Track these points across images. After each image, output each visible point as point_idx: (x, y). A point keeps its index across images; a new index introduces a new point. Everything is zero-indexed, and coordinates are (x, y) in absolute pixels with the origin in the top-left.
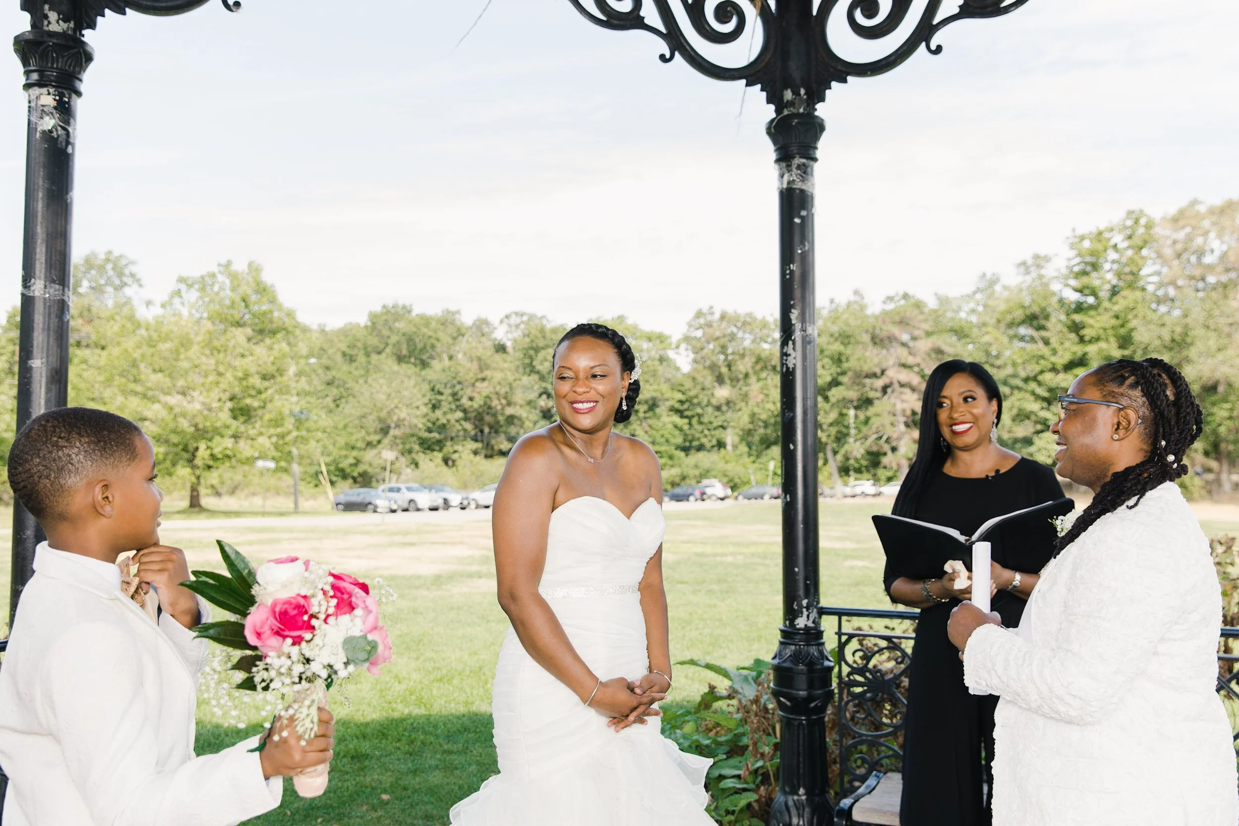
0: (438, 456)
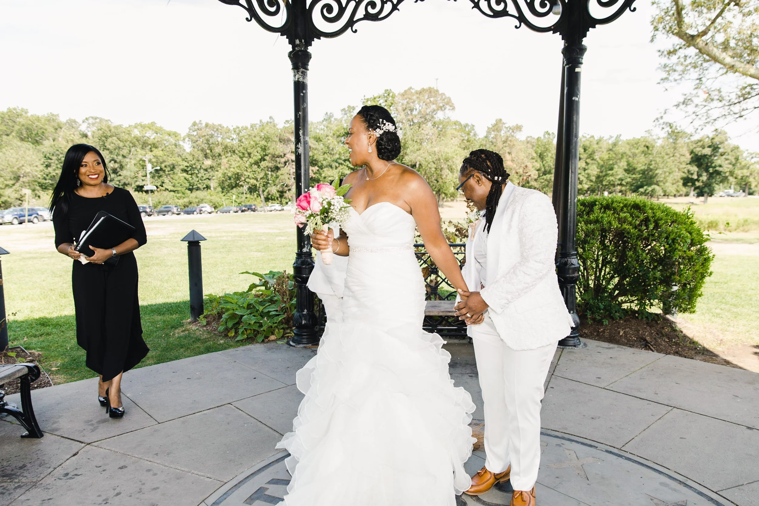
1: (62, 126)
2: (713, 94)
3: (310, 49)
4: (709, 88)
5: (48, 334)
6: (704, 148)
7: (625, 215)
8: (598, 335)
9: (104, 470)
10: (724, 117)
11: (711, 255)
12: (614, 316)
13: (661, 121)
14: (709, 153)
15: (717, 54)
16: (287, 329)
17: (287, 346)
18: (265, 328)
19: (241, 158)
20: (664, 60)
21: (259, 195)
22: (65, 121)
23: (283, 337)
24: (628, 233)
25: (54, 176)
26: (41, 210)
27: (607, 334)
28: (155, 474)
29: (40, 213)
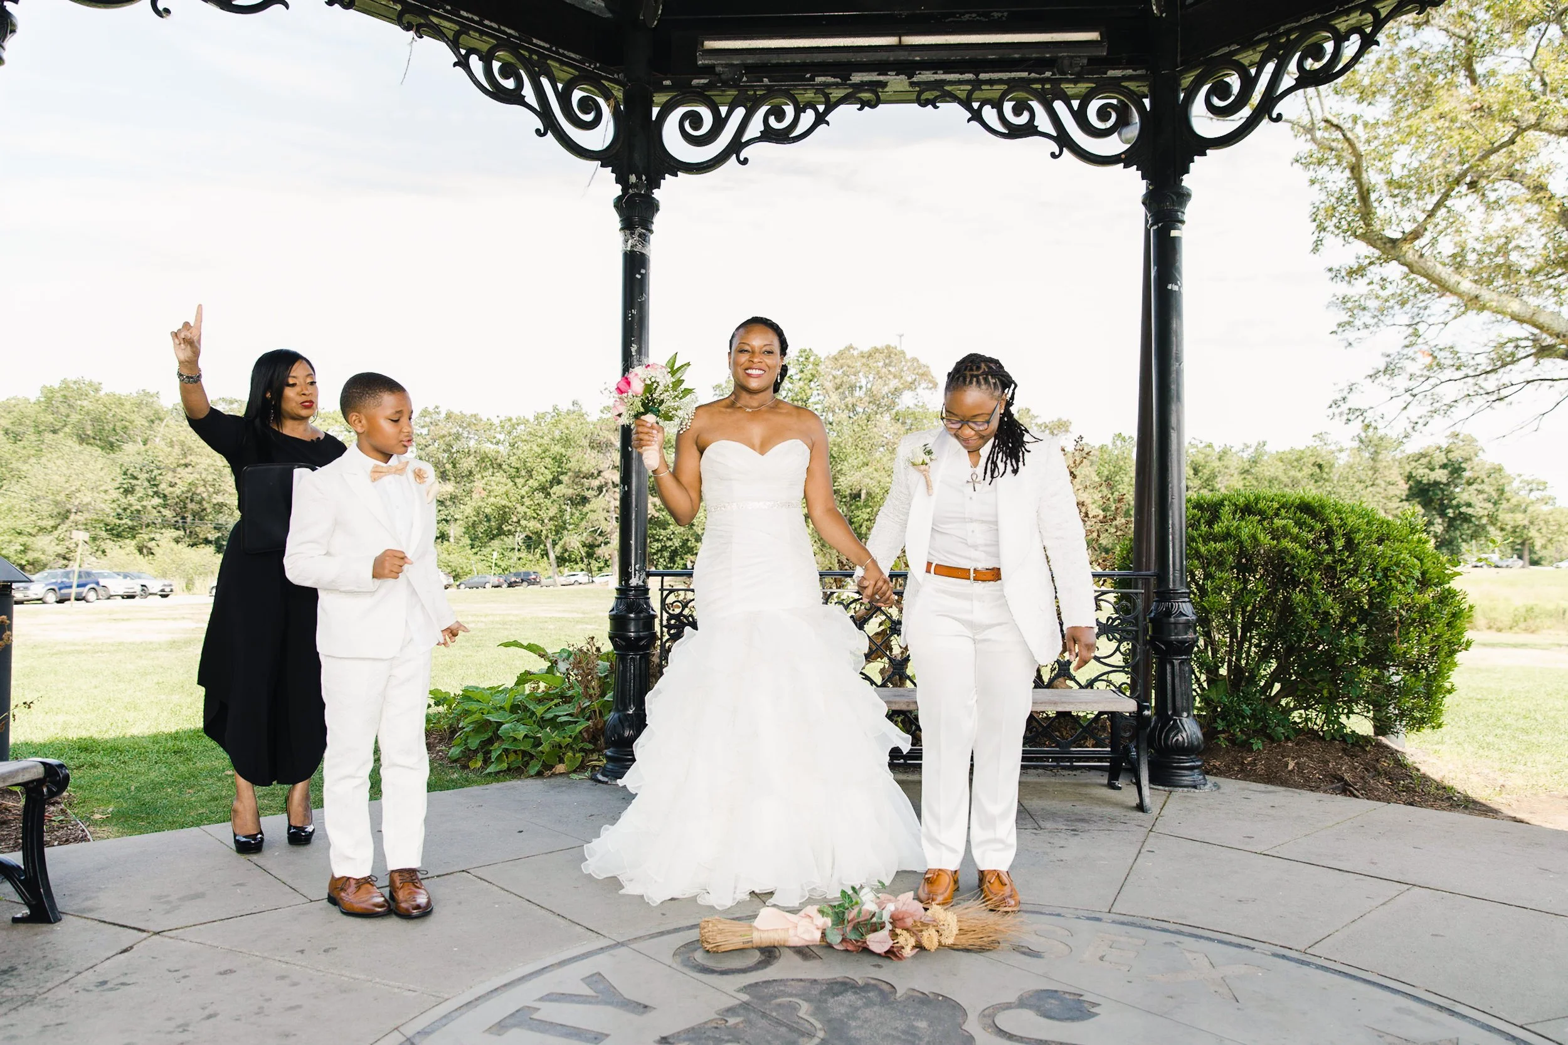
0: (130, 545)
1: (162, 416)
2: (1440, 355)
3: (657, 194)
4: (1432, 343)
5: (93, 765)
6: (1432, 470)
7: (1284, 522)
8: (1242, 771)
9: (185, 977)
10: (1468, 398)
11: (1465, 606)
12: (1273, 734)
13: (1344, 407)
14: (1444, 481)
15: (1443, 275)
16: (592, 751)
17: (591, 782)
18: (545, 747)
19: (512, 478)
20: (1342, 288)
21: (545, 554)
22: (170, 407)
23: (581, 768)
24: (1293, 557)
25: (138, 511)
26: (105, 577)
27: (1260, 767)
28: (295, 984)
29: (102, 582)
